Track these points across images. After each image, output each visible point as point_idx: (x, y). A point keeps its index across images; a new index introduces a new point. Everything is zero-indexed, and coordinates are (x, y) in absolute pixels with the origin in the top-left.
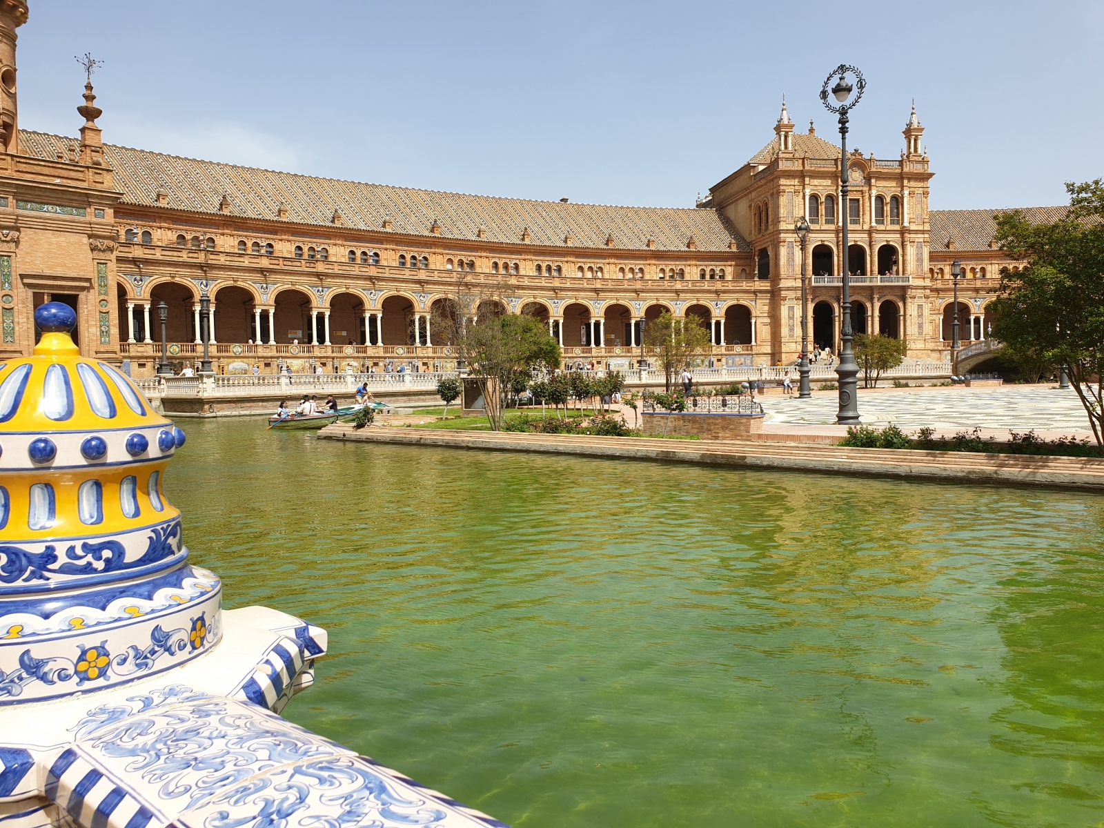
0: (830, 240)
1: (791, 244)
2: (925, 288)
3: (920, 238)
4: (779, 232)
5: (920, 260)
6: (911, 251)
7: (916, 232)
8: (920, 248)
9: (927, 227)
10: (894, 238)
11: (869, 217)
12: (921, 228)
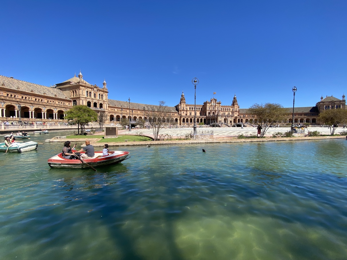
0: (90, 100)
1: (83, 101)
2: (107, 112)
3: (107, 103)
4: (80, 97)
5: (106, 107)
6: (105, 105)
7: (106, 102)
8: (106, 105)
9: (108, 101)
10: (102, 102)
11: (98, 98)
12: (106, 101)
